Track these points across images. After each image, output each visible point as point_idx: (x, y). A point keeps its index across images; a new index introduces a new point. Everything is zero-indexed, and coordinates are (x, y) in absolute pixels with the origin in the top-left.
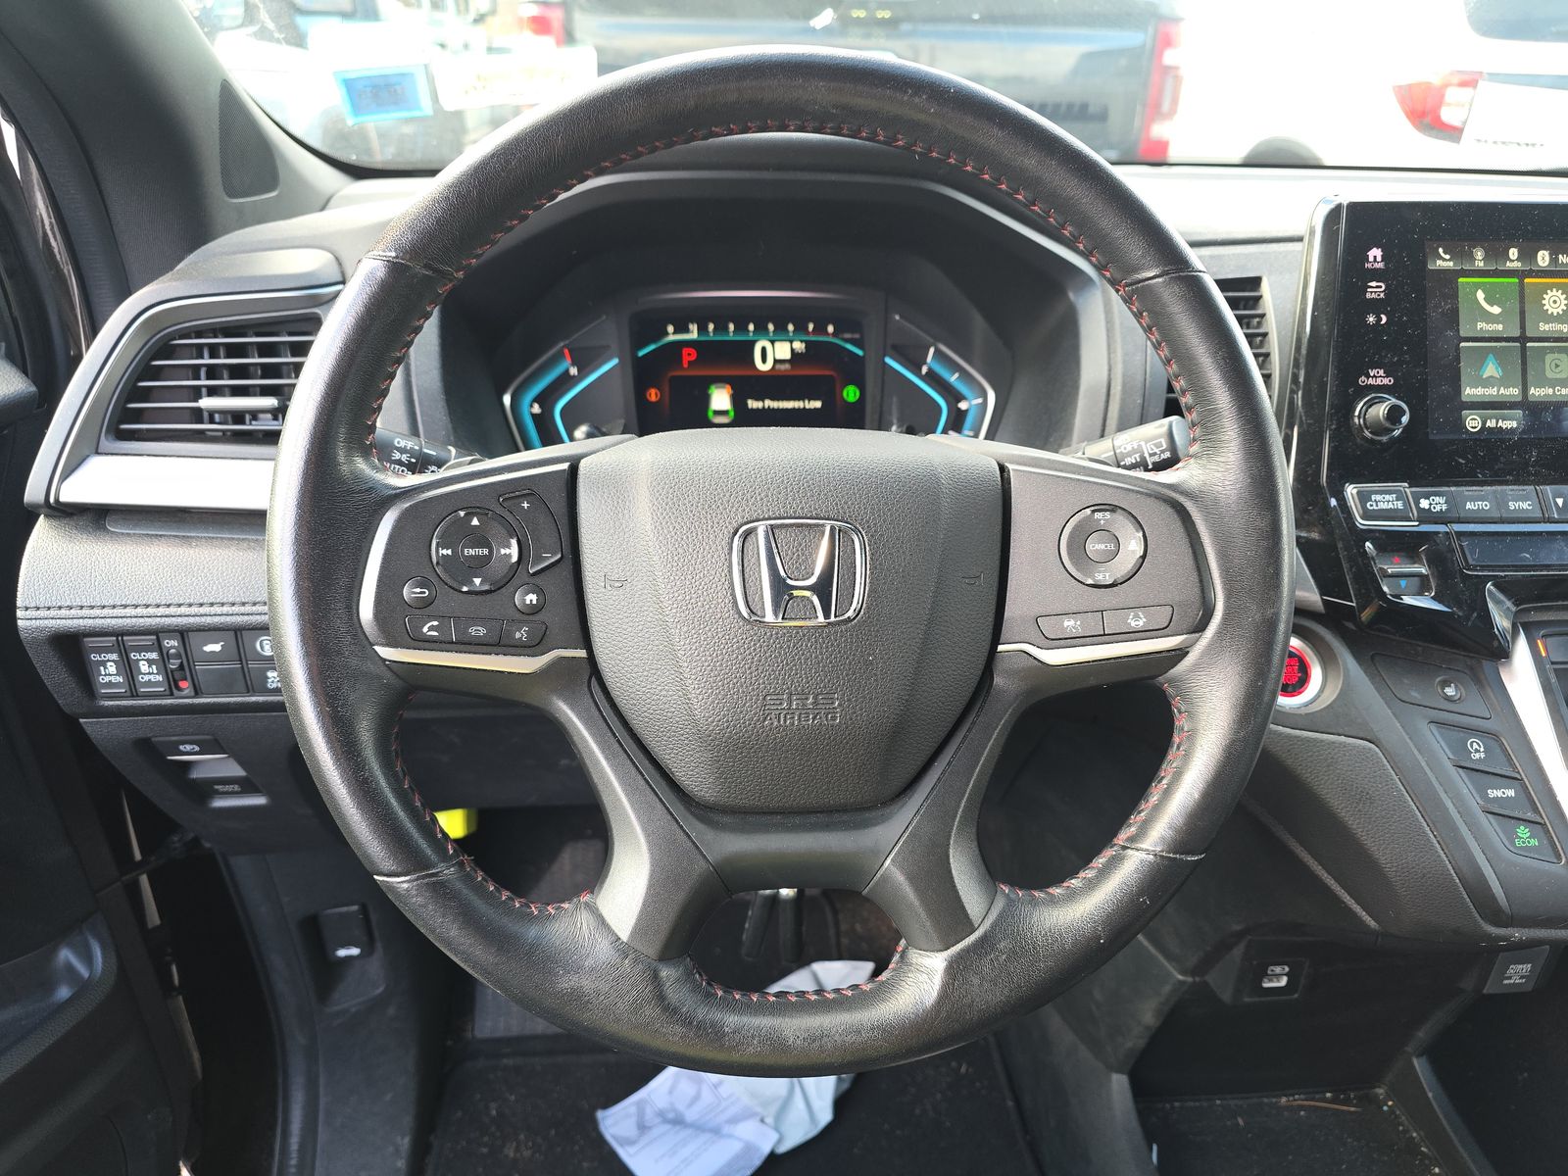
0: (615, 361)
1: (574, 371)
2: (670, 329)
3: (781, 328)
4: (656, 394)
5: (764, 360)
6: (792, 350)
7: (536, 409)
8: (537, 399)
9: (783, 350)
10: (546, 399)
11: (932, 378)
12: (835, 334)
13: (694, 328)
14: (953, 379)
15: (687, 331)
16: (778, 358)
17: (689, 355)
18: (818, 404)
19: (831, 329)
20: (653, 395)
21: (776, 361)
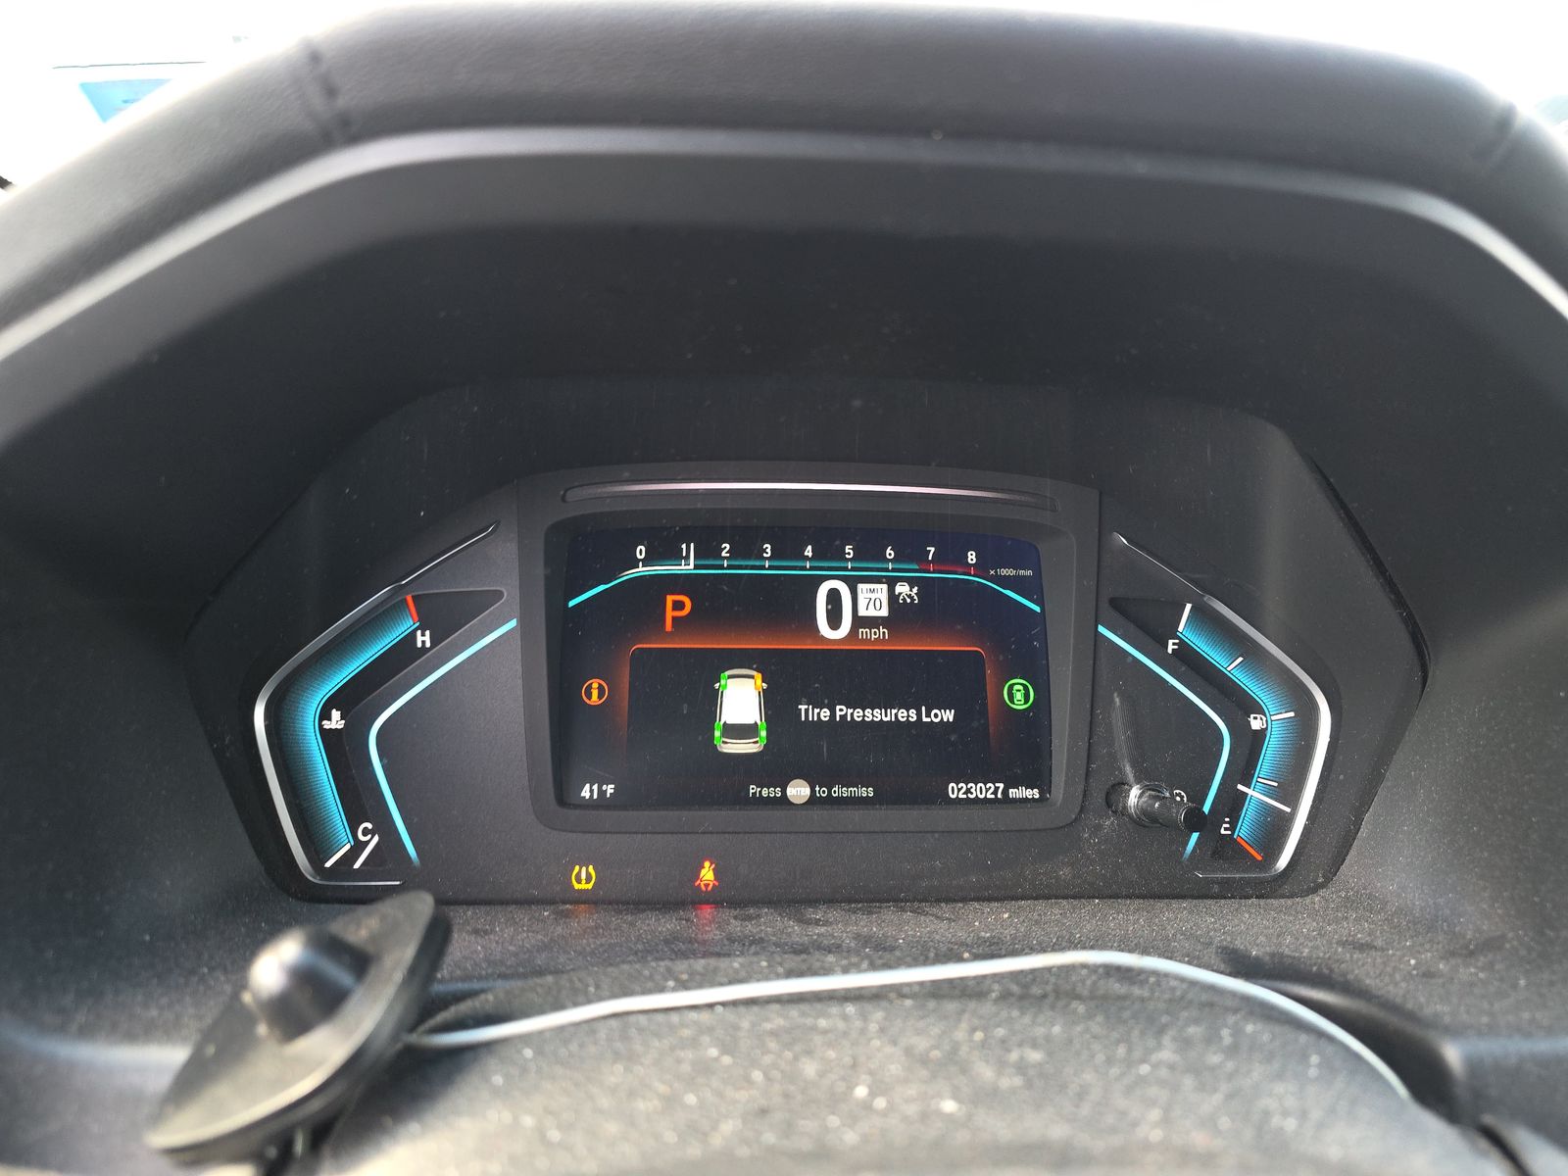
0: (513, 623)
1: (423, 639)
2: (641, 552)
3: (869, 552)
4: (601, 689)
5: (834, 620)
6: (893, 597)
7: (336, 721)
8: (337, 701)
9: (873, 600)
10: (355, 699)
11: (1189, 663)
12: (981, 568)
13: (689, 550)
14: (1232, 667)
15: (676, 556)
16: (862, 612)
17: (675, 607)
18: (949, 716)
19: (972, 557)
20: (594, 693)
21: (859, 622)
